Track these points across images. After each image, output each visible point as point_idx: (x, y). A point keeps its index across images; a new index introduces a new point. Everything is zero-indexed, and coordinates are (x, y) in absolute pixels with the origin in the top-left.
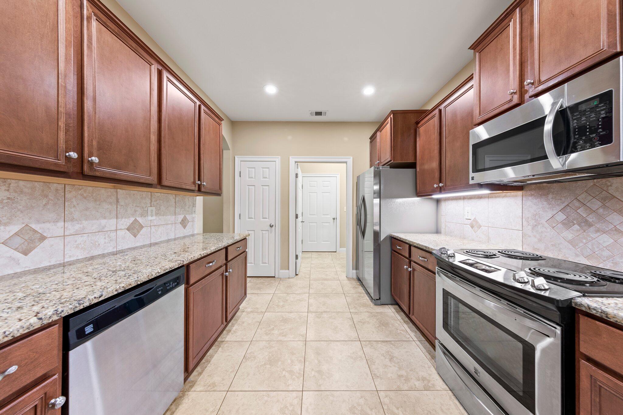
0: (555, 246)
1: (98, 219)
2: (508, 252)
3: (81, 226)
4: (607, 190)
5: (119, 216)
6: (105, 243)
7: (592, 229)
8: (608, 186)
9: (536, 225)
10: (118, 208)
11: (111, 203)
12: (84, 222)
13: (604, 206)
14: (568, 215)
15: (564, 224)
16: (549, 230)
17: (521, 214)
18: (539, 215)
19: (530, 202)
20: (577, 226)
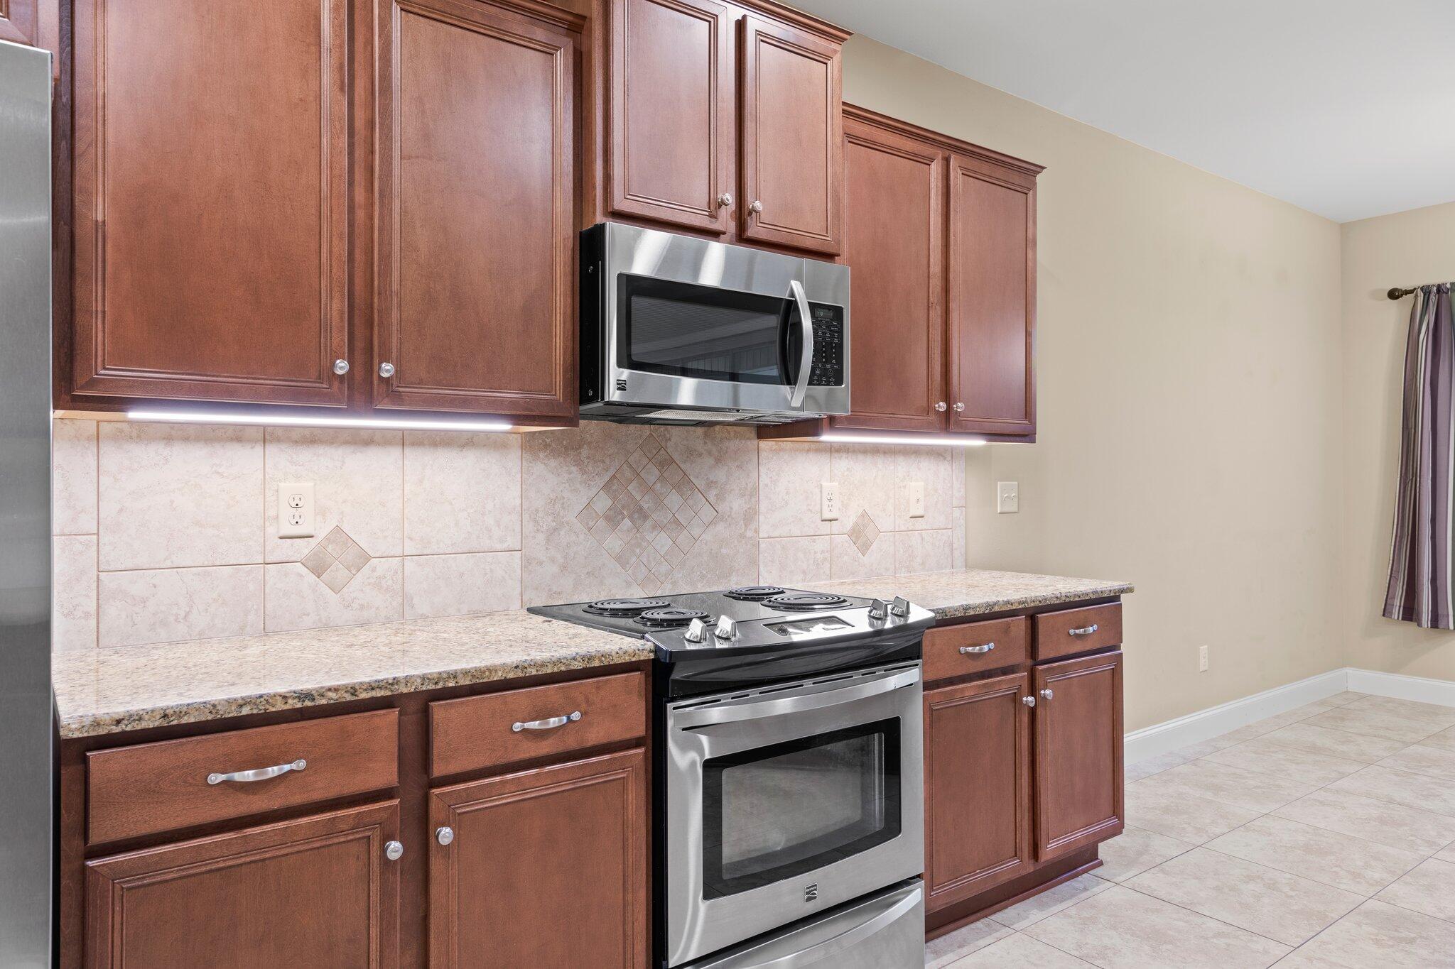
0: (593, 574)
2: (602, 604)
4: (666, 447)
7: (648, 524)
8: (667, 441)
9: (555, 530)
13: (662, 478)
14: (614, 498)
15: (608, 518)
16: (582, 537)
17: (518, 502)
18: (561, 501)
19: (543, 466)
20: (627, 522)
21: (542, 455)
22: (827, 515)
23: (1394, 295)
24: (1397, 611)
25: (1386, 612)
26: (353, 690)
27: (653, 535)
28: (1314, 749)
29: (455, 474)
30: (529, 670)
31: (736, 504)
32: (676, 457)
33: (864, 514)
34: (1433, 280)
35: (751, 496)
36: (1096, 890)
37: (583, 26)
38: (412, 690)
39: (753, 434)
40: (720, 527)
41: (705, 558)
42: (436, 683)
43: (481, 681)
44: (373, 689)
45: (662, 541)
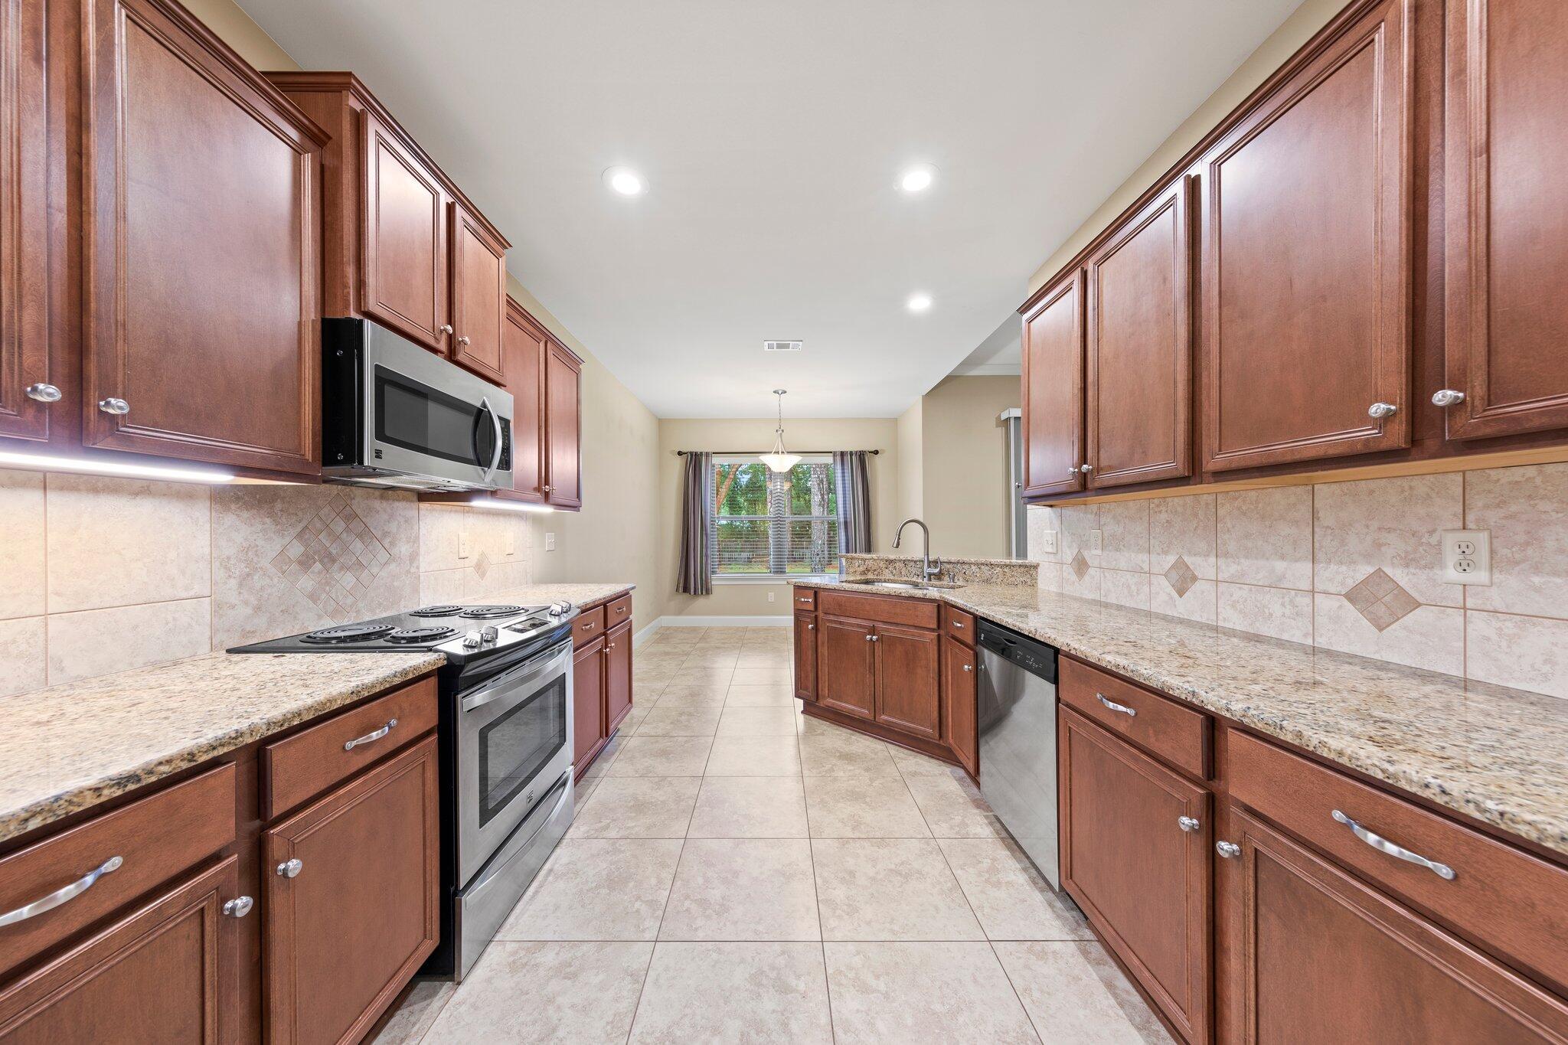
0: (287, 612)
1: (1267, 559)
3: (1239, 568)
4: (351, 505)
5: (1320, 555)
6: (1284, 615)
9: (248, 575)
10: (1316, 536)
11: (1296, 523)
12: (1242, 560)
14: (307, 546)
15: (300, 563)
16: (276, 580)
17: (207, 550)
18: (255, 549)
19: (234, 517)
20: (318, 566)
21: (233, 506)
22: (462, 556)
23: (680, 453)
24: (681, 589)
25: (677, 590)
26: (192, 756)
27: (340, 575)
28: (667, 654)
29: (125, 522)
30: (362, 693)
31: (403, 549)
32: (359, 512)
33: (483, 554)
34: (694, 450)
35: (414, 542)
36: (625, 743)
37: (326, 144)
38: (258, 738)
39: (416, 498)
40: (393, 566)
41: (382, 590)
42: (282, 725)
43: (323, 712)
44: (214, 749)
45: (348, 579)
